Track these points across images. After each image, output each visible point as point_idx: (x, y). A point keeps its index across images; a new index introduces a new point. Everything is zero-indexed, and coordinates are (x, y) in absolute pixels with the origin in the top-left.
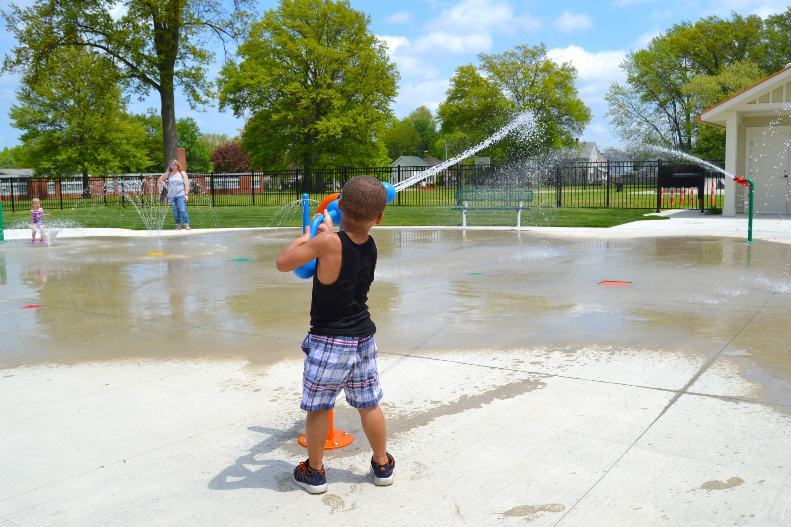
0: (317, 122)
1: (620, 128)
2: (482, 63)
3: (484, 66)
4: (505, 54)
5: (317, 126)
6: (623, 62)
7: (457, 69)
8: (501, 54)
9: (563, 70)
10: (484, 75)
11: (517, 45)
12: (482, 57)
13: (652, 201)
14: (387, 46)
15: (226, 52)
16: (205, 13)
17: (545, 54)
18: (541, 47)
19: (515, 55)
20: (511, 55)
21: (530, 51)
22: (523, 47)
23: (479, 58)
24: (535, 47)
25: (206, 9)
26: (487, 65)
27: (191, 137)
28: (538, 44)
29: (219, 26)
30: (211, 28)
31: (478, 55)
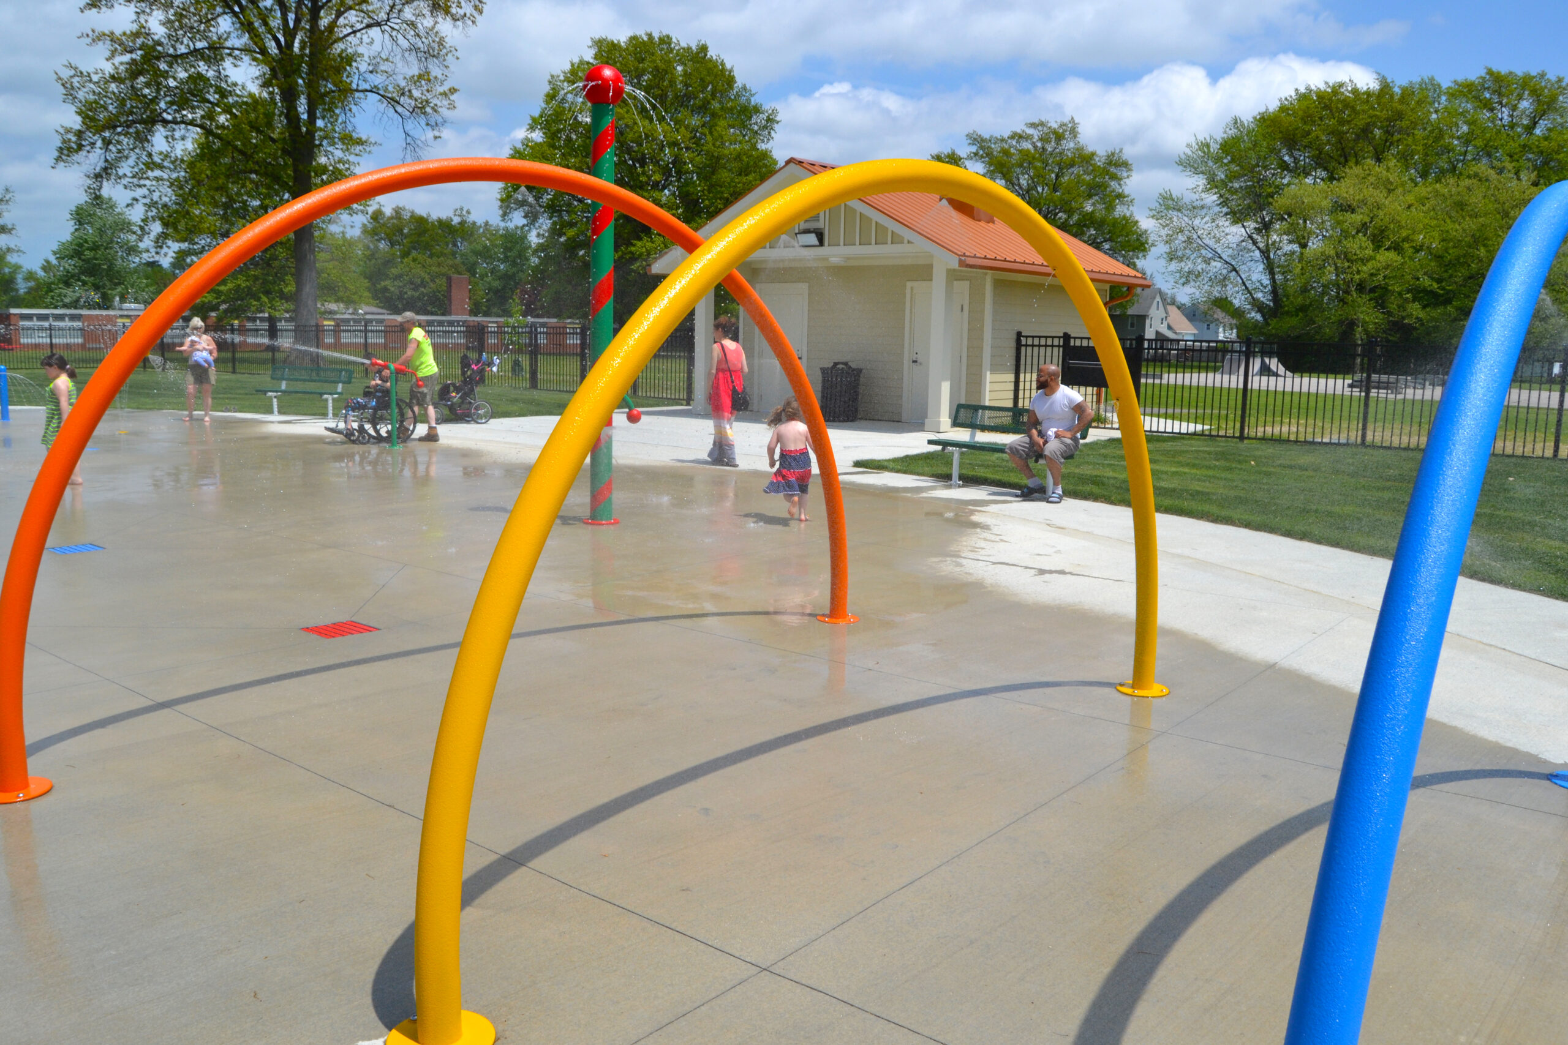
0: (635, 242)
1: (1174, 266)
2: (974, 149)
3: (976, 154)
4: (1012, 136)
5: (633, 249)
6: (1183, 157)
8: (1006, 135)
9: (1110, 163)
11: (1031, 121)
12: (976, 139)
13: (1232, 403)
14: (780, 119)
15: (407, 134)
16: (371, 75)
17: (1075, 137)
18: (1070, 125)
19: (1028, 138)
20: (1021, 137)
21: (1055, 132)
22: (1042, 124)
23: (969, 141)
24: (1062, 125)
25: (371, 68)
26: (981, 152)
27: (520, 256)
28: (1066, 120)
29: (390, 95)
30: (380, 97)
31: (967, 136)
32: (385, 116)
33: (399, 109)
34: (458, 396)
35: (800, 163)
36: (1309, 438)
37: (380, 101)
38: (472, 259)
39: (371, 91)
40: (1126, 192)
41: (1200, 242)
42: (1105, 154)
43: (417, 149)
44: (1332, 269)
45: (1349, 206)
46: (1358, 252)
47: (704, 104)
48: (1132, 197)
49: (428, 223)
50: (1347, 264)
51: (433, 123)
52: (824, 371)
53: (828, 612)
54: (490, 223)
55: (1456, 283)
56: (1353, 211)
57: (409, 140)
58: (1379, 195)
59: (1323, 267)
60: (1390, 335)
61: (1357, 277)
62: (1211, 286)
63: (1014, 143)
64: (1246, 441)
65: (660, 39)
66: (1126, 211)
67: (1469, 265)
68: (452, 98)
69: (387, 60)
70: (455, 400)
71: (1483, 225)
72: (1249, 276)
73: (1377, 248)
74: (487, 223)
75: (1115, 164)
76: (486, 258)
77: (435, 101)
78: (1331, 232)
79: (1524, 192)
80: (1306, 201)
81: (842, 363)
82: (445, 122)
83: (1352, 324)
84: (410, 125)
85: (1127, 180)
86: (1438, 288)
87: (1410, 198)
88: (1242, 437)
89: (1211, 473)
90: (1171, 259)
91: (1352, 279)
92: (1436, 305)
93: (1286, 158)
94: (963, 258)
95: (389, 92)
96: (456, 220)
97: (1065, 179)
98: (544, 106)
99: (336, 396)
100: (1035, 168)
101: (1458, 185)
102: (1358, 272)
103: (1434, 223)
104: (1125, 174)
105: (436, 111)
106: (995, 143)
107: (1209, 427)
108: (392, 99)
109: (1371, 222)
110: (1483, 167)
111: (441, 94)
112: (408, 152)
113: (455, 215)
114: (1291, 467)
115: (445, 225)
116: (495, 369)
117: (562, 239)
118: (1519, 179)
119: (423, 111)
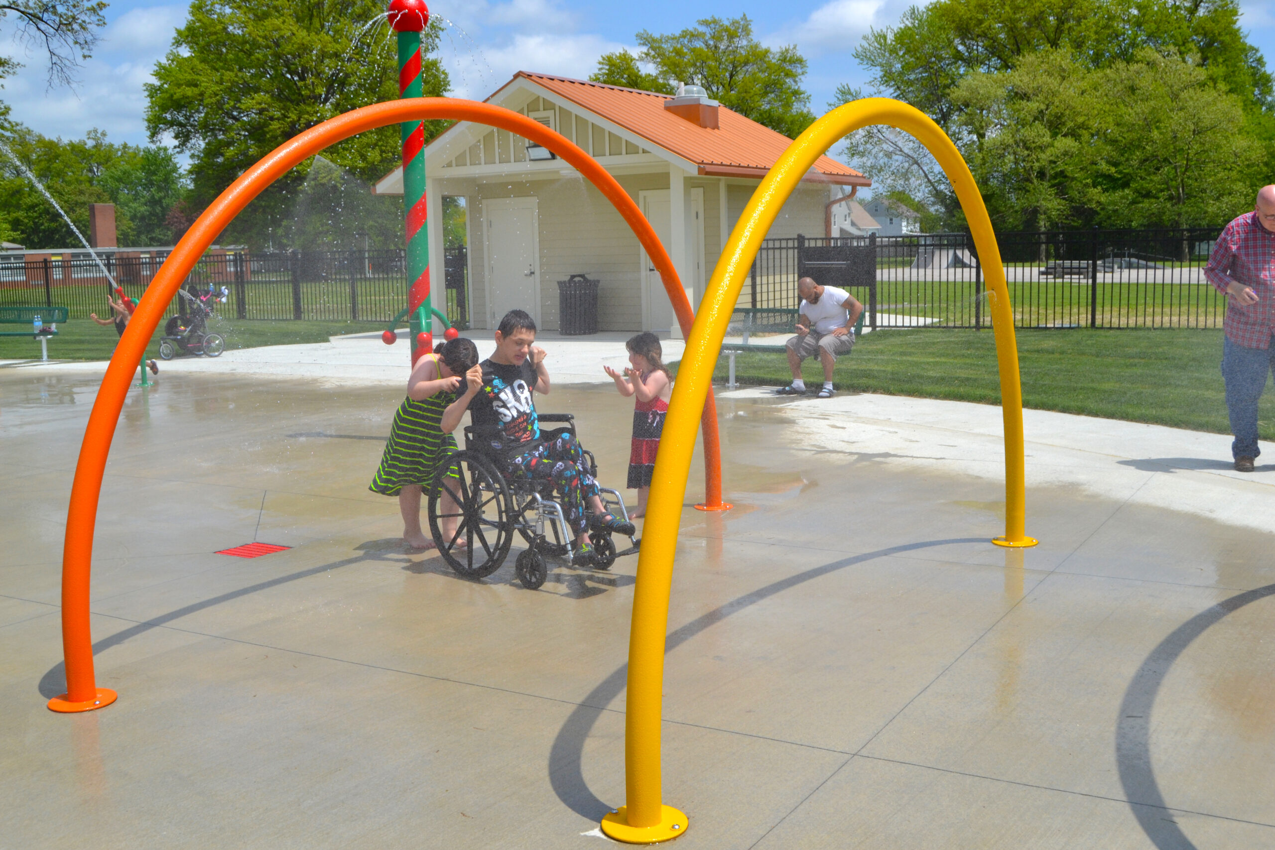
2: (645, 49)
3: (647, 54)
4: (684, 34)
6: (860, 49)
7: (601, 60)
8: (677, 33)
9: (784, 60)
10: (648, 69)
11: (702, 18)
12: (647, 39)
15: (52, 53)
17: (748, 35)
18: (742, 23)
19: (700, 36)
20: (693, 35)
21: (726, 30)
22: (715, 22)
23: (639, 41)
24: (734, 23)
26: (653, 53)
27: (166, 180)
28: (738, 17)
29: (31, 12)
30: (20, 14)
31: (637, 36)
32: (26, 33)
33: (42, 26)
34: (188, 329)
35: (529, 76)
36: (1042, 325)
37: (20, 18)
38: (112, 184)
39: (9, 7)
40: (802, 89)
41: (881, 136)
42: (779, 50)
43: (65, 69)
44: (1012, 157)
45: (1025, 95)
46: (1036, 140)
47: (364, 12)
48: (808, 93)
49: (58, 149)
50: (1026, 152)
51: (82, 42)
52: (560, 283)
53: (704, 501)
54: (129, 145)
55: (1132, 166)
56: (1029, 99)
57: (55, 59)
58: (1053, 83)
59: (1002, 156)
60: (1073, 221)
61: (1037, 165)
62: (894, 180)
63: (686, 42)
64: (981, 330)
66: (802, 108)
67: (1144, 148)
68: (101, 13)
70: (185, 334)
71: (1154, 108)
72: (931, 168)
73: (1054, 135)
74: (125, 146)
75: (789, 61)
76: (126, 184)
77: (83, 17)
78: (1008, 121)
79: (1190, 74)
80: (981, 92)
81: (580, 276)
82: (95, 39)
83: (1035, 211)
84: (55, 44)
85: (803, 78)
86: (1116, 172)
87: (1084, 85)
88: (978, 327)
89: (968, 361)
90: (853, 155)
91: (1032, 167)
92: (1114, 189)
93: (961, 48)
94: (702, 166)
95: (31, 8)
96: (90, 143)
97: (740, 77)
98: (190, 18)
99: (50, 337)
100: (710, 68)
101: (1128, 70)
102: (1038, 160)
103: (1107, 107)
104: (800, 71)
105: (84, 29)
106: (667, 43)
107: (938, 320)
108: (34, 16)
109: (1047, 109)
110: (1150, 52)
111: (89, 10)
112: (55, 72)
113: (89, 138)
114: (1038, 351)
115: (77, 150)
116: (224, 300)
117: (220, 160)
118: (1184, 61)
119: (70, 28)
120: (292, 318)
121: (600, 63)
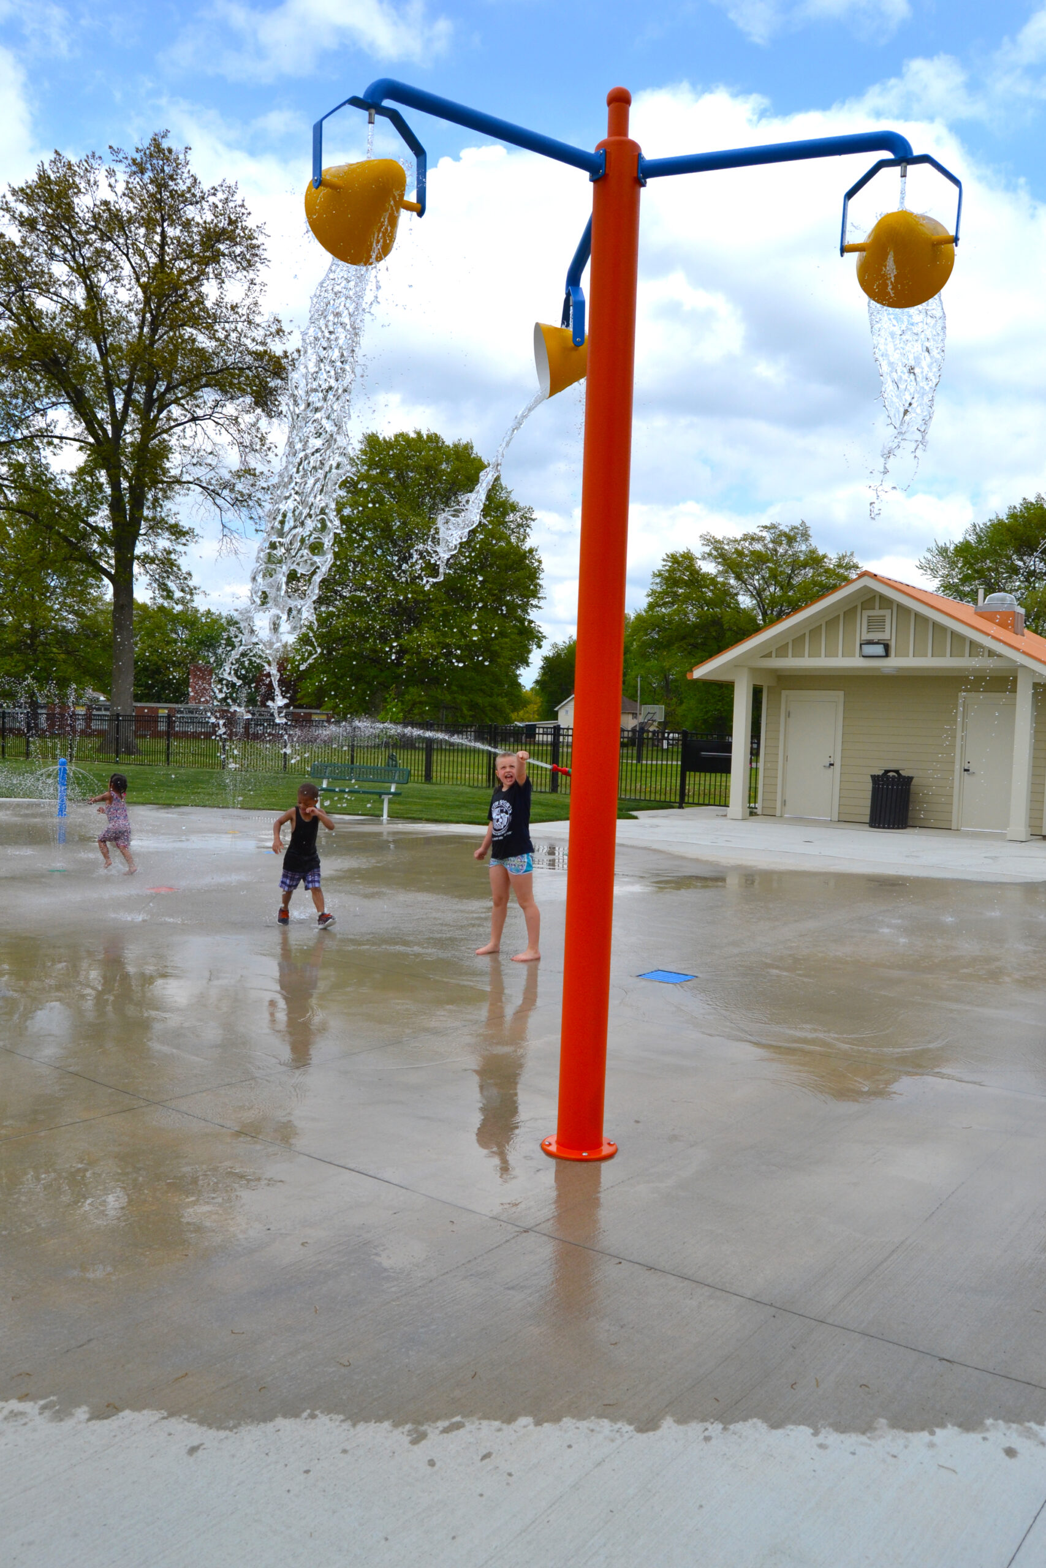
2: (707, 549)
3: (710, 554)
4: (746, 537)
7: (665, 557)
8: (739, 537)
9: (839, 566)
10: (709, 568)
11: (763, 523)
12: (709, 540)
14: (533, 517)
15: (224, 526)
16: (192, 467)
17: (807, 540)
18: (801, 529)
19: (761, 539)
20: (753, 539)
21: (785, 535)
22: (773, 527)
23: (703, 542)
24: (793, 528)
25: (195, 461)
26: (715, 553)
28: (797, 523)
29: (212, 488)
30: (201, 489)
31: (701, 536)
32: (202, 507)
33: (219, 501)
37: (200, 493)
39: (193, 483)
42: (836, 556)
51: (255, 517)
52: (874, 777)
57: (226, 531)
63: (747, 544)
65: (428, 436)
69: (211, 453)
75: (845, 567)
77: (259, 495)
84: (228, 517)
95: (212, 485)
97: (797, 580)
99: (391, 797)
105: (258, 505)
106: (728, 544)
108: (214, 492)
111: (266, 489)
112: (225, 543)
119: (246, 504)
120: (547, 790)
121: (664, 560)
